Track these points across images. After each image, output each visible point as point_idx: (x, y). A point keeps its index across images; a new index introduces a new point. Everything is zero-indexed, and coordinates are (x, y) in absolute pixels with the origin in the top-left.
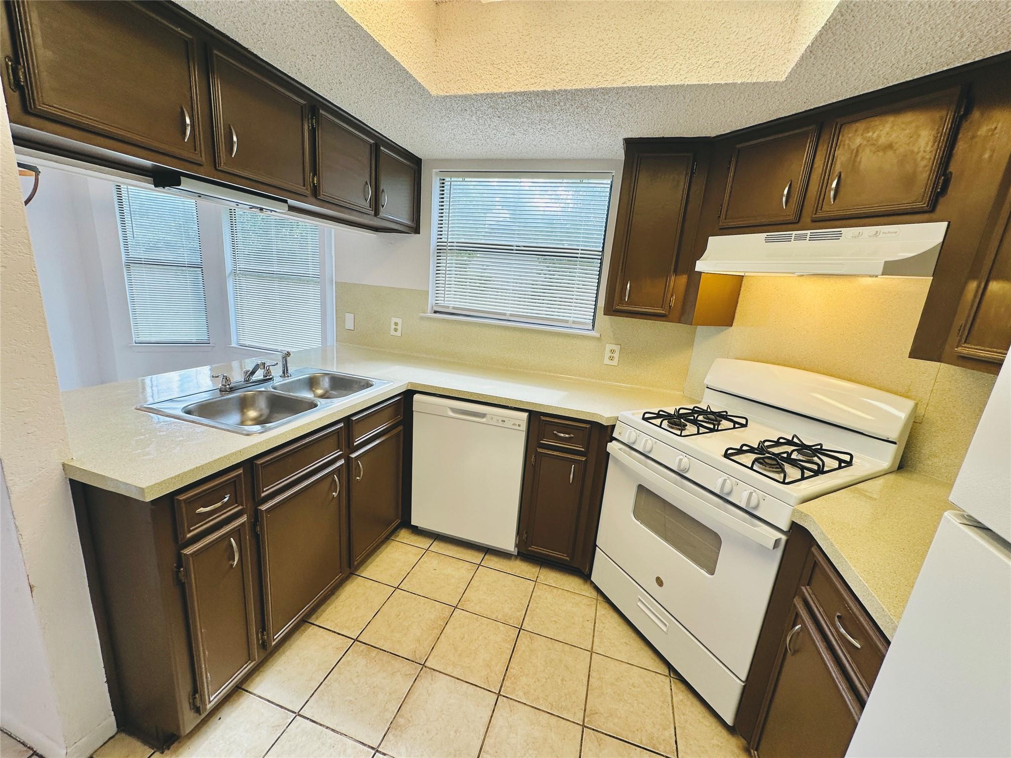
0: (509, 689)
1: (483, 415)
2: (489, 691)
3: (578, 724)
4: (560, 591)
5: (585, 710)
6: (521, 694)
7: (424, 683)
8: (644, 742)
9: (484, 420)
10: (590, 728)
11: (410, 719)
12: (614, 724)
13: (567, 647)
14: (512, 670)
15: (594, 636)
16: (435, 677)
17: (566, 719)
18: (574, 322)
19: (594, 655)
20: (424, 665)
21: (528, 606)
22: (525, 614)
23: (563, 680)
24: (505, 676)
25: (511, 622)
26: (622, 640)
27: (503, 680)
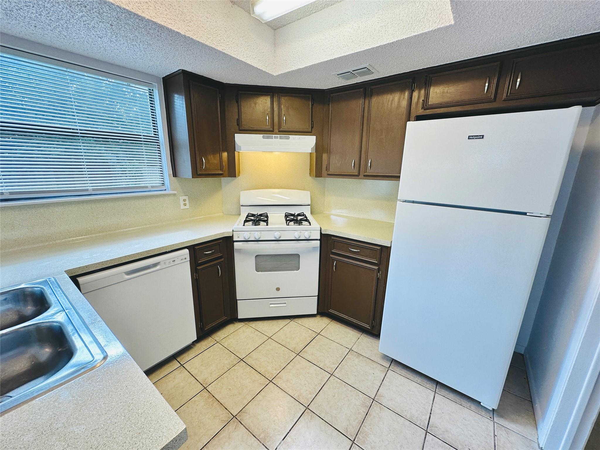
0: (270, 376)
1: (155, 265)
2: (267, 385)
3: (296, 356)
4: (231, 335)
5: (292, 351)
6: (275, 371)
7: (246, 419)
8: (310, 339)
9: (158, 267)
10: (299, 353)
11: (263, 430)
12: (301, 345)
13: (263, 345)
14: (262, 371)
15: (263, 334)
16: (245, 411)
17: (293, 359)
18: (152, 187)
19: (272, 338)
20: (234, 417)
21: (230, 351)
22: (235, 354)
23: (277, 353)
24: (263, 375)
25: (235, 363)
26: (271, 326)
27: (265, 377)
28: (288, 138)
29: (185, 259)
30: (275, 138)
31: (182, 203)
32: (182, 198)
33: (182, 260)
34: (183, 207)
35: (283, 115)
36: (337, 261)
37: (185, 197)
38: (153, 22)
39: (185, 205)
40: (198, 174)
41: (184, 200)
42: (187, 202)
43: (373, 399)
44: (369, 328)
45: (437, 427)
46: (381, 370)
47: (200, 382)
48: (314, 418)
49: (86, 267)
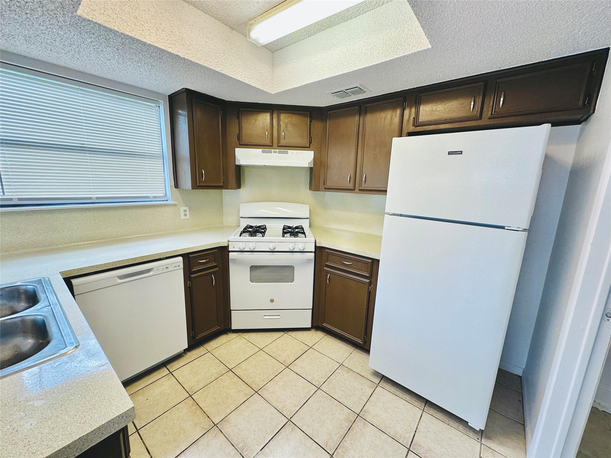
0: (257, 387)
1: (149, 271)
2: (252, 396)
3: (285, 368)
4: (224, 345)
5: (282, 363)
6: (262, 383)
7: (227, 428)
8: (302, 352)
9: (151, 273)
10: (289, 365)
11: (243, 439)
12: (292, 357)
13: (253, 356)
14: (249, 382)
15: (255, 345)
16: (227, 420)
17: (282, 371)
19: (263, 349)
20: (215, 425)
21: (220, 361)
22: (224, 364)
23: (266, 365)
24: (249, 386)
25: (224, 372)
26: (264, 338)
27: (251, 387)
28: (287, 153)
29: (179, 266)
30: (275, 152)
31: (182, 213)
32: (182, 209)
33: (175, 267)
34: (183, 217)
35: (282, 130)
36: (331, 273)
37: (185, 208)
38: (154, 46)
39: (185, 215)
40: (198, 185)
41: (185, 211)
42: (188, 213)
43: (357, 414)
44: (362, 343)
45: (420, 446)
46: (370, 385)
47: (186, 390)
48: (295, 431)
49: (81, 269)
